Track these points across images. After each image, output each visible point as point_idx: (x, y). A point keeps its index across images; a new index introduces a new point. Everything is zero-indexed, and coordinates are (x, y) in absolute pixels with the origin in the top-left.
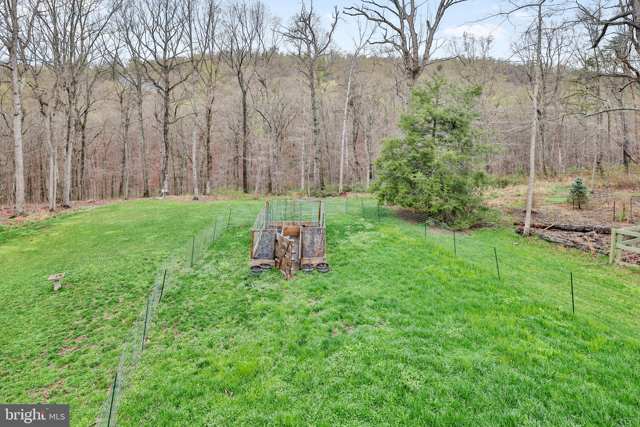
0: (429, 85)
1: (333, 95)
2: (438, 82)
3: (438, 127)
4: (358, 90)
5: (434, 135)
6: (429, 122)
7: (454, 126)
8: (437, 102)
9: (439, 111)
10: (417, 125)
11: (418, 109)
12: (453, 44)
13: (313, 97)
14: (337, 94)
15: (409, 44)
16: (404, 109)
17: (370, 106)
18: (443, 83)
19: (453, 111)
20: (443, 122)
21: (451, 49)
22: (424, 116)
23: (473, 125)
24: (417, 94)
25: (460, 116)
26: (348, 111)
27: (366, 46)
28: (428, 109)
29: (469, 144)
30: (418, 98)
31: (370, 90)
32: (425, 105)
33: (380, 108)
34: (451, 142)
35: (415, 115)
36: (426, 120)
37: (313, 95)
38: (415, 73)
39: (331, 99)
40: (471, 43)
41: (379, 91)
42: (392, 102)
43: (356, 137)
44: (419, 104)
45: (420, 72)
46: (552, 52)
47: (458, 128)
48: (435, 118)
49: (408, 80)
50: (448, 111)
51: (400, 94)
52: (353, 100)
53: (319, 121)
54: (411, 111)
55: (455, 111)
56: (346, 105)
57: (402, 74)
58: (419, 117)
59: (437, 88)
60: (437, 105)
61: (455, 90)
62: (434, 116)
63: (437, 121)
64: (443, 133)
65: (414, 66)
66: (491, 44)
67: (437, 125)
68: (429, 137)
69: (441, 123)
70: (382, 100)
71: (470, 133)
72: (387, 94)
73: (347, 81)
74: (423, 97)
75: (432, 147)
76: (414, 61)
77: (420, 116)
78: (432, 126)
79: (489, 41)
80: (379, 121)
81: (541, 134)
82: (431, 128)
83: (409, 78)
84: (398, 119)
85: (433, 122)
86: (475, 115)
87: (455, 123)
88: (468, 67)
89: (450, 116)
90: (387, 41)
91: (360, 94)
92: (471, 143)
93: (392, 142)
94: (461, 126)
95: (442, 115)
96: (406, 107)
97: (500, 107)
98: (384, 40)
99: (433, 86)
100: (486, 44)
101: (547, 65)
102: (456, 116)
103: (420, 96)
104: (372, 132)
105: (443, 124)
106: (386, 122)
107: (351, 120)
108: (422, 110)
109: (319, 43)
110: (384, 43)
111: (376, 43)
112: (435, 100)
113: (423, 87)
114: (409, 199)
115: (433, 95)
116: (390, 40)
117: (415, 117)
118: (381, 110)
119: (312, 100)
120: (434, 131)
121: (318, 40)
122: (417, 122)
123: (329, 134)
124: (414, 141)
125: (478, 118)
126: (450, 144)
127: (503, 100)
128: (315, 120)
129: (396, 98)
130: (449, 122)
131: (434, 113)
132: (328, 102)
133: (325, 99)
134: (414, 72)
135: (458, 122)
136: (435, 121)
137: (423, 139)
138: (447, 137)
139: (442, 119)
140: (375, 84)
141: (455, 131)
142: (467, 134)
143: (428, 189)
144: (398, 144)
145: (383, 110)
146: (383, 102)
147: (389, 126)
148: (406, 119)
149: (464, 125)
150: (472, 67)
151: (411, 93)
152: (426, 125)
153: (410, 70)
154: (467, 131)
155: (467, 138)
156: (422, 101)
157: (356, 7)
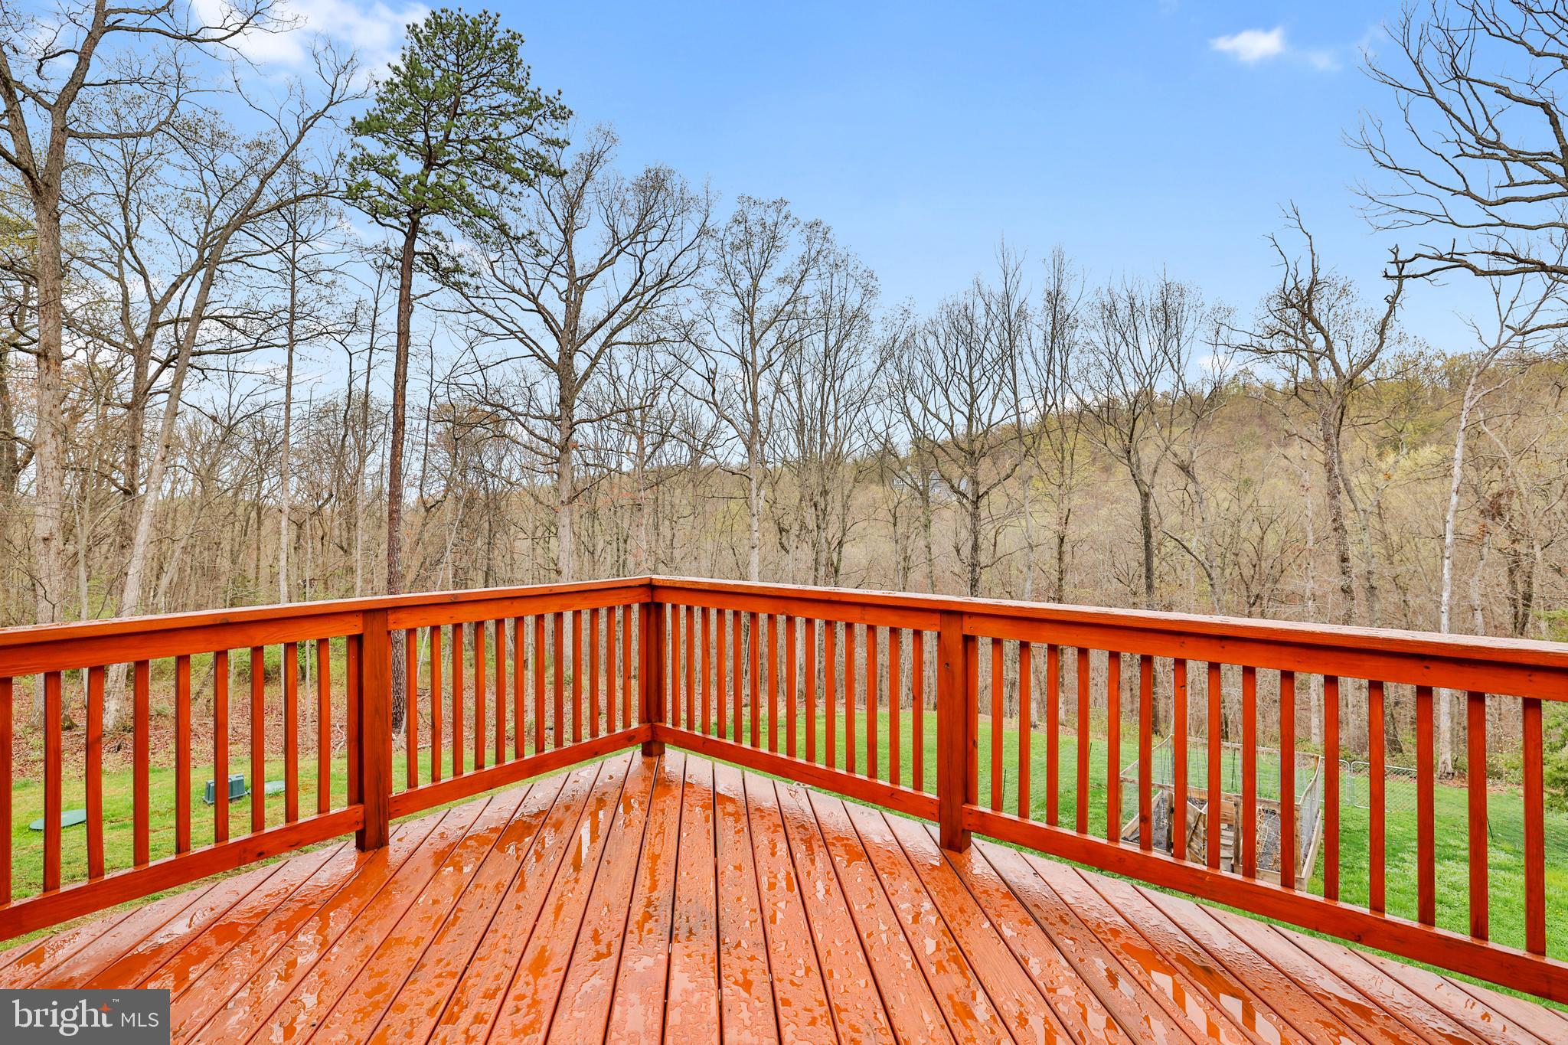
37: (1334, 494)
128: (1344, 559)
157: (1430, 252)
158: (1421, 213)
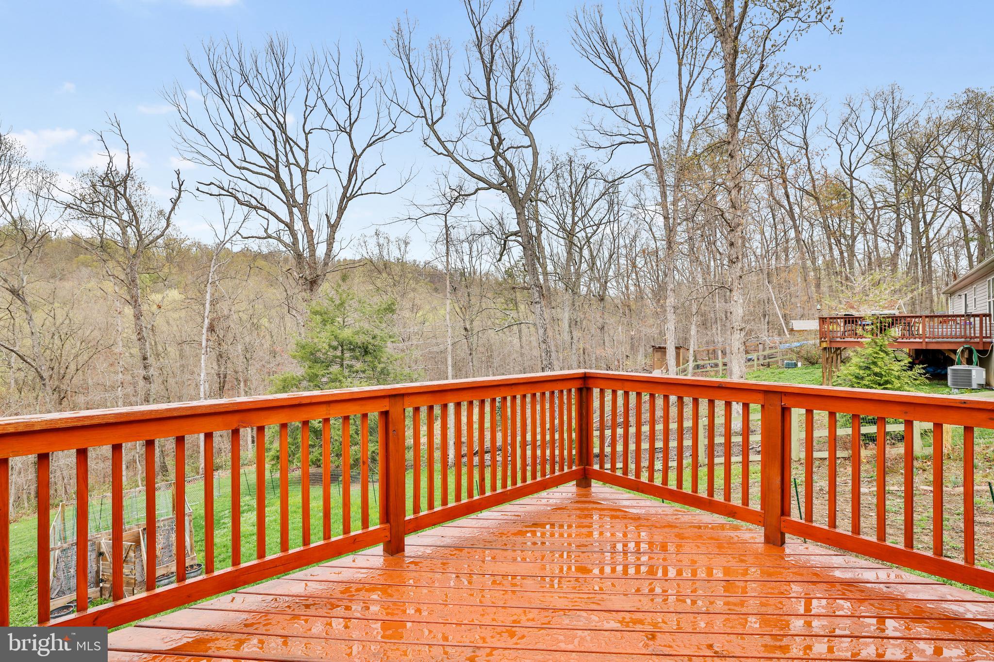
0: (332, 301)
1: (176, 315)
2: (344, 296)
3: (347, 355)
4: (224, 307)
5: (342, 365)
6: (335, 348)
7: (366, 352)
8: (344, 322)
9: (346, 334)
10: (319, 355)
11: (319, 333)
12: (364, 244)
13: (139, 319)
14: (183, 314)
15: (303, 244)
16: (300, 334)
17: (245, 331)
18: (350, 297)
19: (364, 333)
20: (352, 347)
21: (360, 250)
22: (328, 341)
23: (389, 348)
24: (316, 313)
25: (373, 338)
26: (208, 340)
27: (234, 238)
28: (333, 332)
29: (386, 372)
30: (318, 317)
31: (244, 306)
32: (328, 327)
33: (262, 334)
34: (364, 372)
35: (316, 340)
36: (330, 346)
37: (138, 316)
38: (313, 283)
39: (171, 322)
40: (385, 244)
41: (259, 306)
42: (282, 324)
43: (224, 382)
44: (320, 325)
45: (320, 282)
46: (474, 260)
47: (371, 353)
48: (342, 343)
49: (304, 293)
50: (357, 333)
51: (294, 312)
52: (215, 323)
53: (151, 360)
54: (310, 335)
55: (366, 333)
56: (204, 331)
57: (294, 284)
58: (321, 344)
59: (342, 304)
60: (344, 326)
61: (364, 307)
62: (341, 340)
63: (345, 347)
64: (353, 362)
65: (311, 274)
66: (409, 247)
67: (345, 352)
68: (335, 369)
69: (350, 349)
70: (264, 321)
71: (386, 359)
72: (273, 312)
73: (203, 293)
74: (325, 317)
75: (340, 381)
76: (310, 267)
77: (322, 340)
78: (339, 353)
79: (406, 244)
80: (261, 354)
81: (471, 354)
82: (337, 357)
83: (305, 290)
84: (292, 347)
85: (340, 348)
86: (390, 337)
87: (367, 347)
88: (384, 275)
89: (360, 339)
90: (269, 237)
91: (226, 312)
92: (388, 370)
93: (285, 380)
94: (375, 351)
95: (351, 338)
96: (303, 330)
97: (427, 324)
98: (265, 235)
99: (338, 302)
100: (403, 246)
101: (470, 274)
102: (367, 339)
103: (321, 315)
104: (252, 371)
105: (353, 350)
106: (274, 354)
107: (214, 355)
108: (323, 334)
109: (144, 226)
110: (265, 238)
111: (252, 237)
112: (340, 320)
113: (326, 303)
114: (315, 454)
115: (338, 313)
116: (274, 235)
117: (315, 344)
118: (264, 337)
119: (136, 324)
120: (342, 359)
121: (143, 220)
122: (319, 350)
123: (171, 381)
124: (317, 376)
125: (392, 340)
126: (362, 375)
127: (430, 316)
128: (145, 359)
129: (288, 318)
130: (360, 347)
131: (340, 336)
132: (165, 328)
133: (159, 321)
134: (311, 282)
135: (370, 347)
136: (342, 346)
137: (328, 372)
138: (358, 365)
139: (351, 343)
140: (252, 297)
141: (369, 358)
142: (382, 360)
143: (338, 435)
144: (294, 382)
145: (268, 337)
146: (267, 325)
147: (278, 358)
148: (303, 347)
149: (378, 349)
150: (389, 275)
151: (308, 311)
152: (331, 353)
153: (306, 279)
154: (381, 357)
155: (382, 365)
156: (324, 322)
157: (217, 183)
158: (209, 159)
